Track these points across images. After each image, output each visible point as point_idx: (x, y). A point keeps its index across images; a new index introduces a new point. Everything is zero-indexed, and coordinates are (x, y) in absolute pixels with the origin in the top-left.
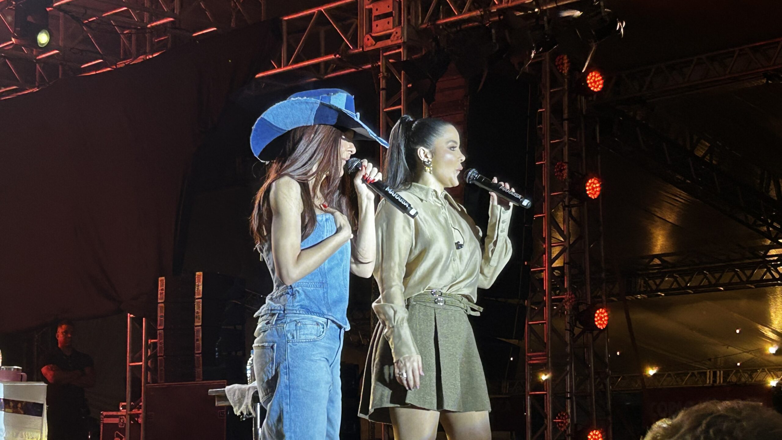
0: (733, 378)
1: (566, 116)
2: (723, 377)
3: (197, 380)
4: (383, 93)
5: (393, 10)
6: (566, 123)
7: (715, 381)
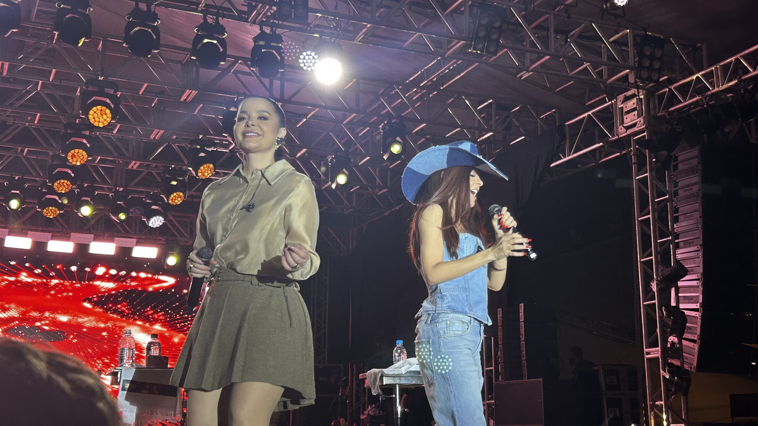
3: (524, 378)
4: (634, 166)
5: (637, 106)
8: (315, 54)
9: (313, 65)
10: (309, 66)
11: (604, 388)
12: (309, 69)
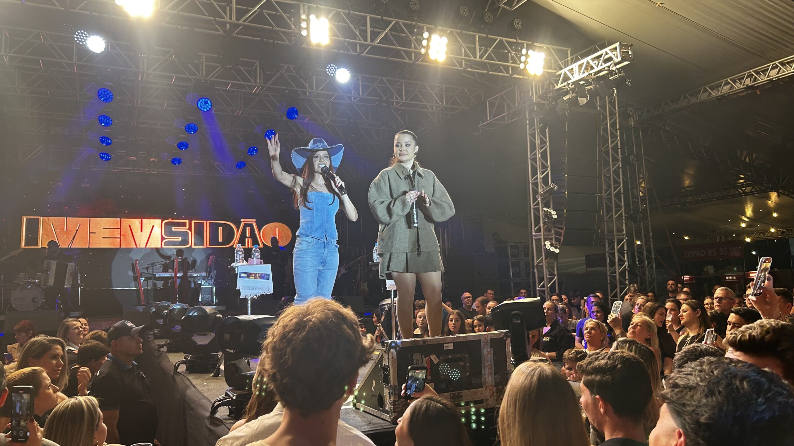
0: (729, 239)
1: (618, 128)
2: (725, 238)
4: (528, 126)
6: (618, 131)
7: (721, 240)
8: (336, 66)
9: (335, 73)
10: (332, 73)
11: (510, 257)
12: (332, 75)
